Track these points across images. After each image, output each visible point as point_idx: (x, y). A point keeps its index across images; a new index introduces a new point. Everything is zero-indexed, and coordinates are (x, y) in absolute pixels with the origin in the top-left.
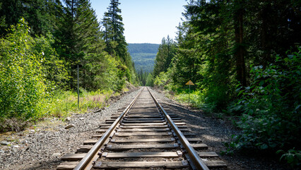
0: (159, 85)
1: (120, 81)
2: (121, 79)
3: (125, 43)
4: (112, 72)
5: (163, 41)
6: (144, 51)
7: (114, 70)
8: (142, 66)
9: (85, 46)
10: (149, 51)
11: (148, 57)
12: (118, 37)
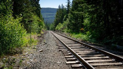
0: (59, 30)
1: (40, 28)
2: (40, 27)
3: (40, 8)
4: (35, 23)
5: (59, 7)
6: (47, 12)
7: (36, 22)
8: (46, 20)
9: (23, 10)
10: (50, 12)
11: (50, 15)
12: (36, 5)
